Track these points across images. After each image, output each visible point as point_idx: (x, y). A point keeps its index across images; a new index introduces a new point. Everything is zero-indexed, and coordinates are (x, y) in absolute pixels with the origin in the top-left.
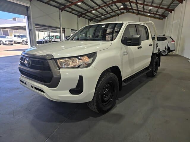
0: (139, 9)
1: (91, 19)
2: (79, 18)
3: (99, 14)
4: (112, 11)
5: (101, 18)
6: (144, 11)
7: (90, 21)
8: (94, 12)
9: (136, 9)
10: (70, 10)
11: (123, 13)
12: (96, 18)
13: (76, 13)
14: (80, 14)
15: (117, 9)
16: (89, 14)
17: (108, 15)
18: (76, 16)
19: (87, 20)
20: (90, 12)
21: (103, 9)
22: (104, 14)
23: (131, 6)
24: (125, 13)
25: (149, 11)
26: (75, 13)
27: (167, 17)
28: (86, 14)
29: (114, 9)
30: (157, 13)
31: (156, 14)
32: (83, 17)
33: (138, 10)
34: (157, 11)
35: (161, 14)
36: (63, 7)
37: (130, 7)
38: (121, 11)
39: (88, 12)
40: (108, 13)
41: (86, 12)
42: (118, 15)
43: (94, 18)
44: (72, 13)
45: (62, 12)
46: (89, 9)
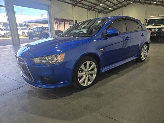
1: (100, 12)
2: (89, 11)
3: (106, 6)
4: (118, 3)
5: (109, 10)
6: (150, 0)
7: (99, 14)
8: (101, 5)
10: (81, 5)
11: (129, 3)
12: (104, 10)
14: (90, 8)
15: (124, 0)
16: (97, 7)
17: (115, 7)
18: (87, 10)
19: (97, 13)
20: (99, 5)
21: (110, 2)
22: (111, 6)
24: (132, 3)
26: (86, 7)
28: (96, 7)
29: (121, 1)
31: (162, 2)
32: (93, 10)
36: (75, 3)
38: (128, 1)
39: (96, 5)
40: (115, 5)
41: (95, 5)
42: (125, 6)
43: (103, 11)
44: (83, 8)
45: (75, 7)
46: (97, 3)
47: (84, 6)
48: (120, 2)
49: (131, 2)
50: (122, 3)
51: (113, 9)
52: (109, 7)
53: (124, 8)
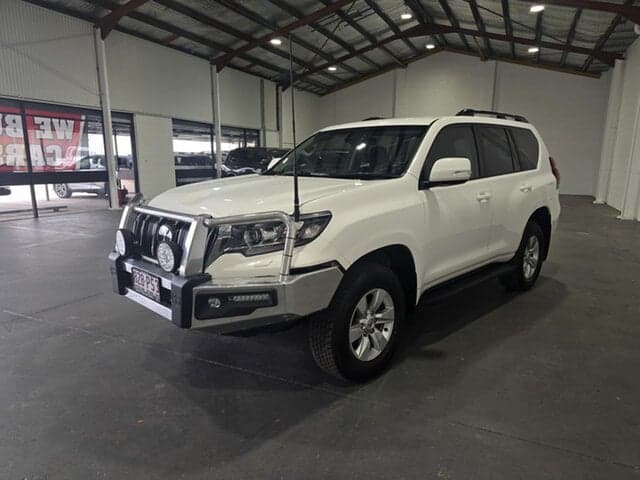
0: (489, 30)
1: (285, 81)
2: (218, 71)
3: (311, 54)
4: (368, 43)
5: (331, 75)
6: (509, 37)
7: (284, 90)
9: (474, 27)
11: (423, 53)
13: (204, 49)
14: (222, 54)
15: (391, 33)
19: (270, 85)
21: (324, 31)
22: (337, 56)
23: (449, 13)
25: (531, 36)
27: (620, 57)
30: (575, 43)
31: (568, 48)
33: (482, 33)
34: (572, 33)
35: (591, 46)
37: (448, 23)
39: (252, 42)
40: (353, 52)
41: (244, 43)
42: (402, 62)
43: (300, 77)
44: (181, 48)
45: (109, 38)
46: (256, 32)
47: (182, 40)
48: (379, 39)
49: (429, 43)
50: (386, 45)
51: (350, 75)
52: (325, 62)
53: (399, 71)
